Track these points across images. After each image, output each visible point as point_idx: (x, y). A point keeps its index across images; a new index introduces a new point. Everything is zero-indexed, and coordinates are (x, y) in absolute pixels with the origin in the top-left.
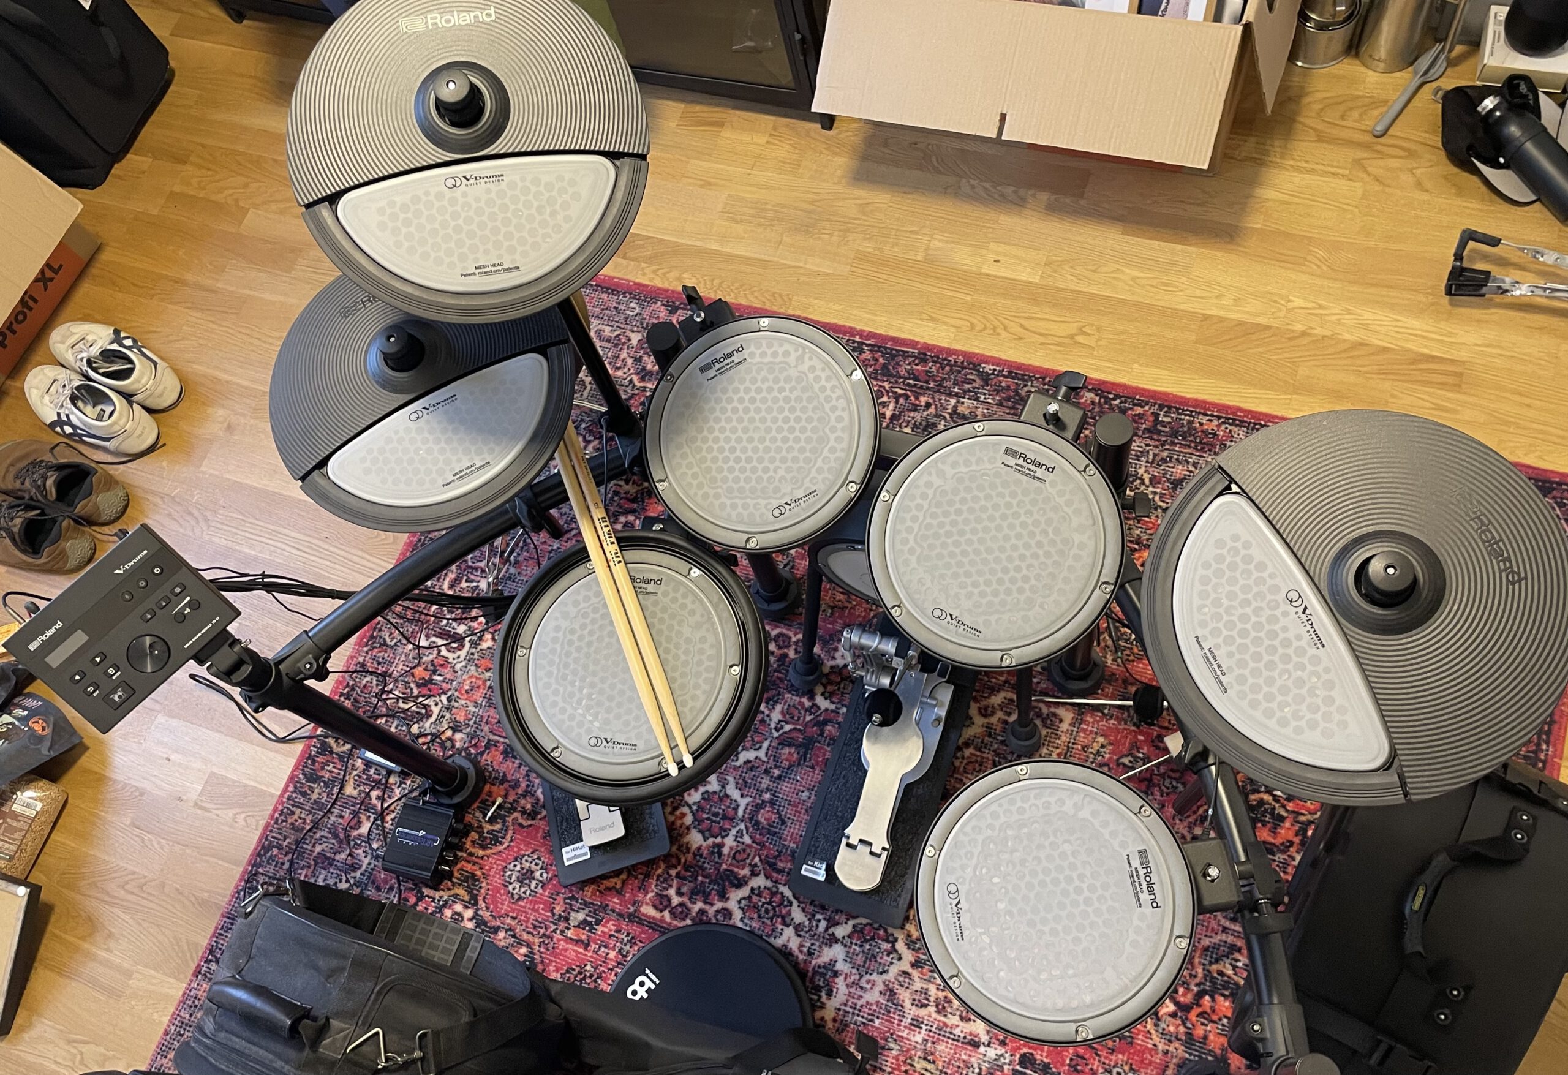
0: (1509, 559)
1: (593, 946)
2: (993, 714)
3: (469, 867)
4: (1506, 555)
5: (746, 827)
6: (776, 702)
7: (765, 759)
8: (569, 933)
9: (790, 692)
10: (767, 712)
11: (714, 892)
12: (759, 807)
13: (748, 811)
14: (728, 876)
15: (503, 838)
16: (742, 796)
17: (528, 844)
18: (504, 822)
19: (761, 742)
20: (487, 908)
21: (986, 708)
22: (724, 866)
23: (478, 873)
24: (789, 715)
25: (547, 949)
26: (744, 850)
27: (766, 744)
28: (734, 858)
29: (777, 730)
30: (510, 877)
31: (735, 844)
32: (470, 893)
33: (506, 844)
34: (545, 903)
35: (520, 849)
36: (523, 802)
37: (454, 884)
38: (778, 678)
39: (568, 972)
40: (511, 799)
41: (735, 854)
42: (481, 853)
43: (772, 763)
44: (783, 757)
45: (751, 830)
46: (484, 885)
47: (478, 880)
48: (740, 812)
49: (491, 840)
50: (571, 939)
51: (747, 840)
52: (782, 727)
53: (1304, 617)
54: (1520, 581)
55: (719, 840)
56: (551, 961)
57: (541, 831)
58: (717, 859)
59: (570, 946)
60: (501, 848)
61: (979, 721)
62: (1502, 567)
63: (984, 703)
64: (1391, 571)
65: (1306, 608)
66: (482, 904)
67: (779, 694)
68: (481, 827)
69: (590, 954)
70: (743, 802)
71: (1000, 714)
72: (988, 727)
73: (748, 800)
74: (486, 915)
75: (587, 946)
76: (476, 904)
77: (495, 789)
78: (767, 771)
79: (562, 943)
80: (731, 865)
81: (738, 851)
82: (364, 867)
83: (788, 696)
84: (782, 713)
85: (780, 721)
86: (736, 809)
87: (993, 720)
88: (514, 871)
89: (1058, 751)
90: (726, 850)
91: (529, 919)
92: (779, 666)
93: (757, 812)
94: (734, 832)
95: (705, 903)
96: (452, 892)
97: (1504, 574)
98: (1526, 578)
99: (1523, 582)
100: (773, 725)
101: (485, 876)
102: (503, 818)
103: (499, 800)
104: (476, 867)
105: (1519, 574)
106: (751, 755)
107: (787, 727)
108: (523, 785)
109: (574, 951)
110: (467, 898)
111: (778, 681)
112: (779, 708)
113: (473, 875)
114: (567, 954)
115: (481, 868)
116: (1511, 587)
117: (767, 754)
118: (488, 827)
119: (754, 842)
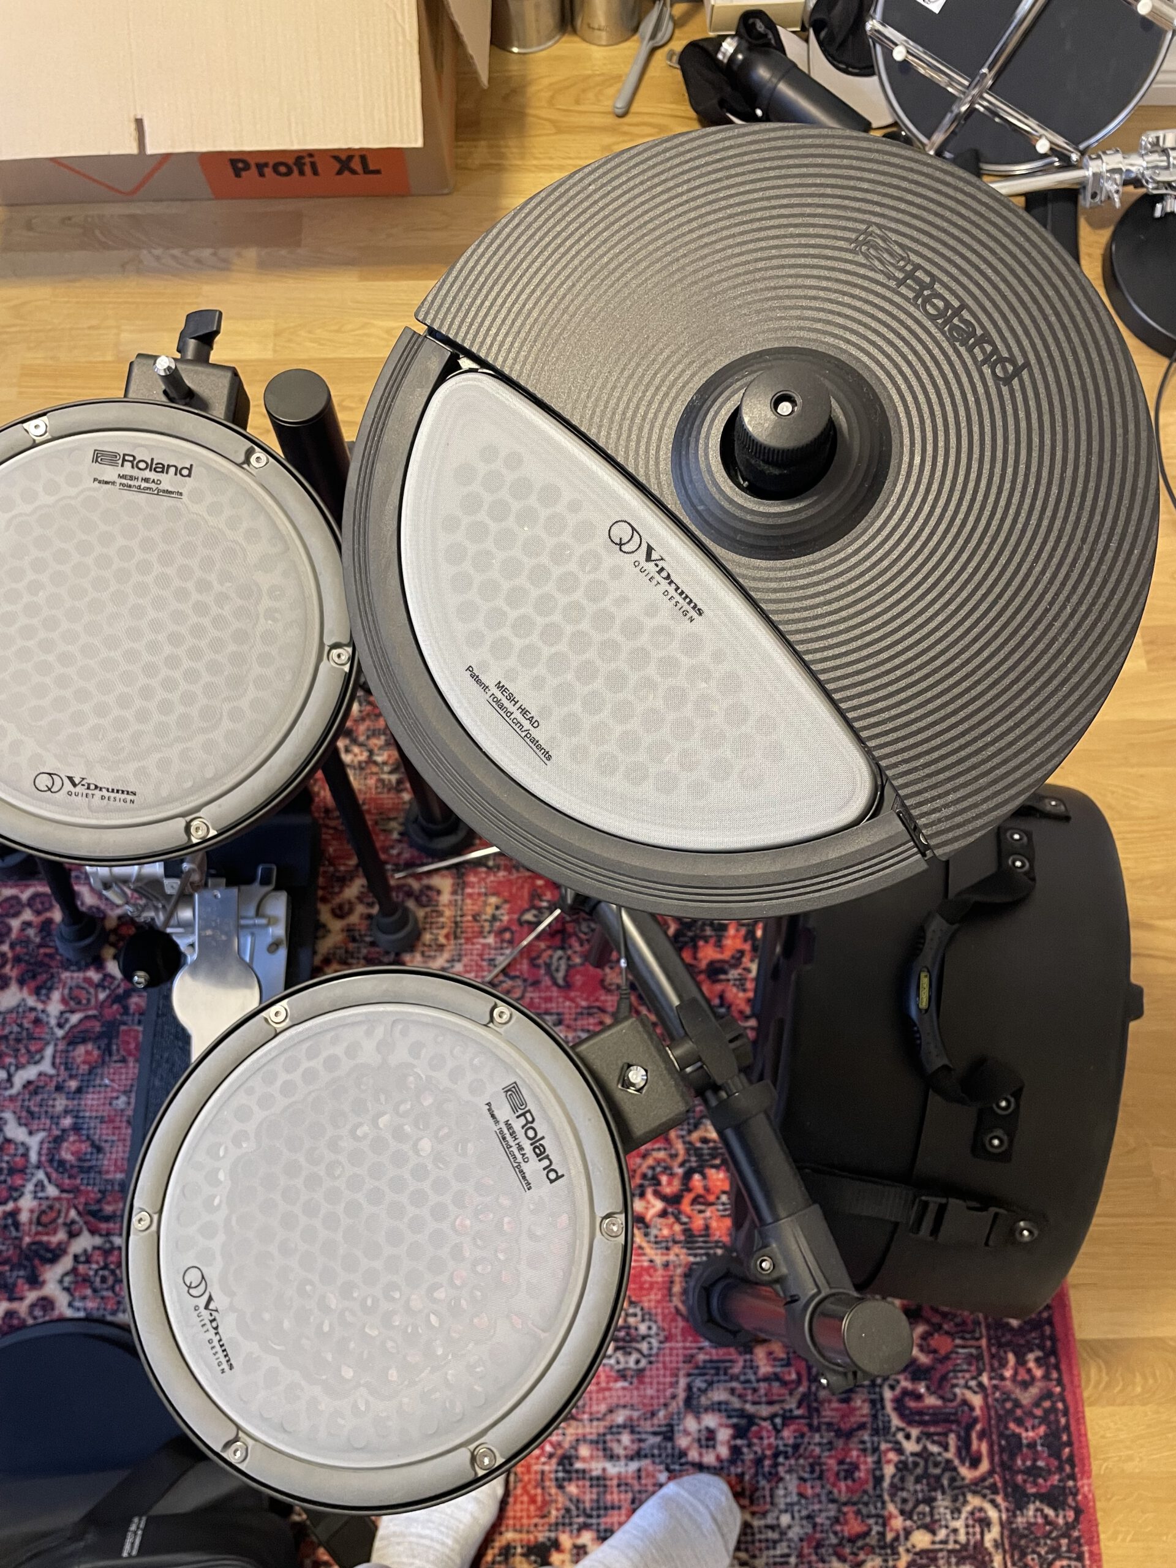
0: (986, 338)
2: (351, 911)
4: (979, 332)
5: (48, 1175)
6: (50, 989)
7: (52, 1071)
9: (67, 969)
10: (40, 1006)
11: (20, 1281)
12: (58, 1141)
13: (44, 1151)
14: (36, 1252)
16: (31, 1133)
19: (41, 1051)
21: (340, 907)
22: (27, 1240)
24: (72, 1001)
26: (51, 1208)
27: (49, 1051)
28: (39, 1223)
29: (60, 1026)
31: (35, 1203)
38: (46, 955)
41: (38, 1219)
43: (64, 1074)
44: (79, 1060)
45: (54, 1175)
48: (33, 1157)
51: (52, 1191)
52: (67, 1020)
53: (651, 567)
54: (1017, 372)
55: (10, 1206)
58: (14, 1233)
61: (336, 925)
62: (980, 358)
63: (337, 900)
64: (785, 408)
65: (650, 549)
67: (52, 976)
70: (34, 1142)
71: (360, 909)
72: (349, 930)
73: (42, 1135)
78: (59, 1088)
80: (37, 1233)
81: (43, 1212)
83: (65, 975)
84: (64, 1001)
85: (62, 1013)
86: (25, 1155)
87: (354, 919)
89: (444, 931)
90: (24, 1217)
92: (43, 938)
93: (58, 1148)
94: (30, 1187)
95: (11, 1299)
97: (986, 370)
98: (1027, 364)
99: (1025, 374)
100: (53, 1022)
105: (1012, 360)
106: (30, 1073)
107: (75, 1018)
111: (47, 960)
112: (56, 995)
116: (1005, 390)
117: (53, 1064)
119: (63, 1191)
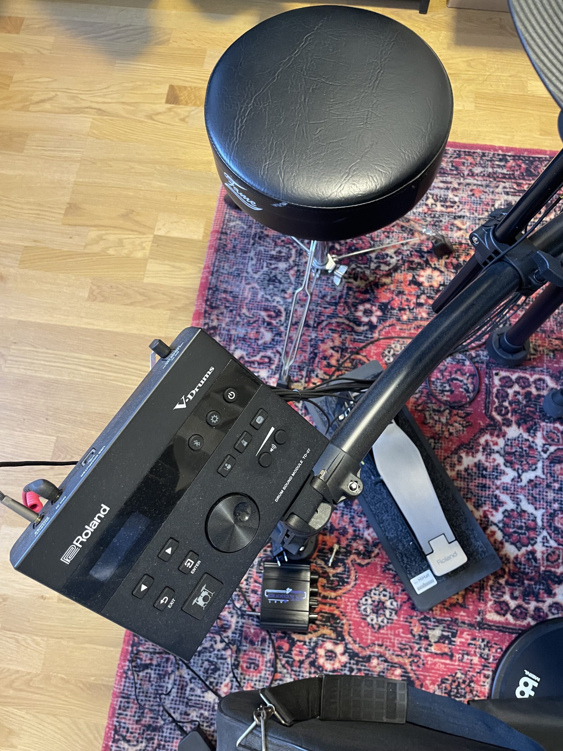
1: (457, 656)
3: (327, 608)
5: (548, 533)
6: (536, 430)
7: (543, 477)
8: (433, 649)
9: (544, 421)
10: (531, 439)
11: (541, 591)
12: (552, 516)
13: (545, 520)
14: (549, 576)
15: (348, 578)
16: (536, 509)
17: (371, 580)
18: (344, 564)
19: (535, 464)
20: (355, 641)
22: (542, 569)
23: (337, 612)
24: (549, 439)
25: (418, 666)
26: (554, 552)
27: (540, 465)
28: (548, 560)
29: (545, 452)
30: (365, 610)
31: (544, 549)
32: (335, 630)
33: (353, 583)
34: (403, 627)
35: (366, 585)
36: (354, 545)
37: (318, 626)
38: (530, 411)
39: (443, 682)
40: (344, 543)
41: (547, 557)
42: (333, 594)
43: (550, 480)
44: (558, 472)
45: (553, 535)
46: (344, 621)
47: (338, 618)
48: (539, 523)
49: (339, 581)
50: (436, 654)
51: (553, 543)
52: (548, 449)
55: (530, 548)
56: (425, 676)
57: (379, 566)
58: (534, 564)
59: (437, 660)
60: (349, 587)
66: (348, 638)
67: (535, 424)
68: (325, 572)
69: (457, 663)
70: (539, 514)
73: (542, 511)
74: (356, 647)
75: (451, 657)
76: (343, 639)
77: (327, 538)
78: (548, 486)
79: (429, 658)
80: (547, 566)
81: (549, 554)
82: (233, 626)
83: (543, 424)
84: (544, 438)
85: (544, 445)
86: (534, 520)
88: (367, 605)
90: (539, 555)
91: (394, 643)
92: (527, 402)
93: (553, 520)
94: (539, 539)
95: (538, 601)
96: (319, 633)
100: (540, 449)
101: (344, 614)
102: (342, 561)
103: (336, 547)
104: (333, 608)
106: (530, 475)
107: (552, 449)
108: (351, 530)
109: (443, 663)
110: (333, 636)
111: (531, 414)
112: (539, 434)
113: (333, 615)
114: (437, 667)
115: (338, 608)
117: (543, 472)
118: (331, 572)
119: (559, 544)
